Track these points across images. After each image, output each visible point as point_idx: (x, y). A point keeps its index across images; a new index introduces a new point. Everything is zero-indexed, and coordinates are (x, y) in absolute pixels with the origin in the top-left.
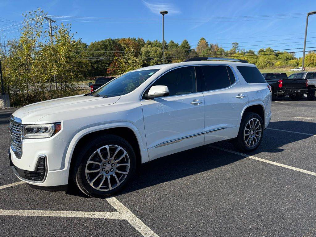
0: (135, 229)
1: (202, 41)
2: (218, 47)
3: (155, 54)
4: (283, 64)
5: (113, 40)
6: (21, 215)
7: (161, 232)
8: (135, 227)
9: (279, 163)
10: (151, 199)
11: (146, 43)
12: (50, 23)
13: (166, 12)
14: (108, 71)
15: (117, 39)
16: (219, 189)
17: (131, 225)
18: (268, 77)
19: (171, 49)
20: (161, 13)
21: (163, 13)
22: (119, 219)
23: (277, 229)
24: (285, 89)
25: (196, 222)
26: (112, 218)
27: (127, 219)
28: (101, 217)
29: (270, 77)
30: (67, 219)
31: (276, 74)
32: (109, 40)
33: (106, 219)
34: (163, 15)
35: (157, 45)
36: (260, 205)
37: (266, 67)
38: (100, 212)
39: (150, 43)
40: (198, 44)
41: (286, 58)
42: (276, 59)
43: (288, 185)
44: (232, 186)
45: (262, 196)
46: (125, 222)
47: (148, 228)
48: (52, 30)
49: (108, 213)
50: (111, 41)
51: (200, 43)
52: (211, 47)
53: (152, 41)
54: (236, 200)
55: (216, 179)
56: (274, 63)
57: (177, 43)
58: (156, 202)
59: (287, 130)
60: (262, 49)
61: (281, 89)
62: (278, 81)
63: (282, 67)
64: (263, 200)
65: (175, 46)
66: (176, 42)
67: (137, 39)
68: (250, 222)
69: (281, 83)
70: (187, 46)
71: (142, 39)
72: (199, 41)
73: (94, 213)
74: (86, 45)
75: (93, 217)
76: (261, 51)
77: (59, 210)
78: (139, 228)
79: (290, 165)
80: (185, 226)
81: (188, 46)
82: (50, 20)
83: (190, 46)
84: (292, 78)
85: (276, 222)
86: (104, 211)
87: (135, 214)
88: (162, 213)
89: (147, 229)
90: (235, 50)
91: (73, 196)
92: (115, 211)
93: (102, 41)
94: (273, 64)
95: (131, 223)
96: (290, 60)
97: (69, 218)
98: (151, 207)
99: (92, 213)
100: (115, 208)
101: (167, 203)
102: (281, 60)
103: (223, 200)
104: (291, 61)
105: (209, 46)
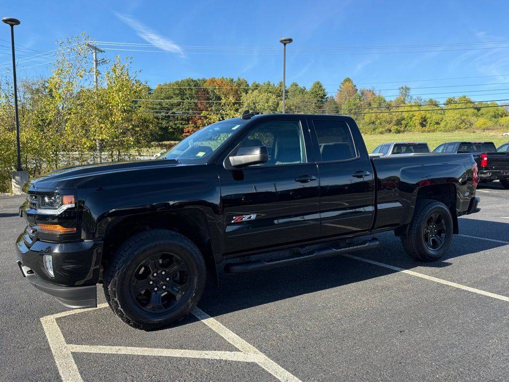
0: (270, 374)
1: (347, 83)
2: (373, 94)
3: (266, 104)
4: (490, 124)
5: (195, 81)
6: (102, 352)
7: (309, 379)
8: (270, 372)
9: (480, 289)
10: (287, 337)
11: (250, 85)
12: (94, 54)
13: (290, 40)
14: (186, 133)
15: (201, 79)
16: (388, 324)
17: (263, 369)
18: (463, 147)
19: (294, 96)
20: (282, 41)
21: (285, 42)
22: (245, 361)
23: (476, 379)
24: (492, 169)
25: (358, 368)
26: (235, 359)
27: (256, 361)
28: (218, 358)
29: (466, 147)
30: (170, 359)
31: (475, 143)
32: (189, 82)
33: (226, 361)
34: (285, 44)
35: (269, 89)
36: (451, 348)
37: (460, 128)
38: (215, 352)
39: (257, 87)
40: (340, 89)
41: (494, 114)
42: (477, 116)
43: (494, 321)
44: (408, 322)
45: (454, 336)
46: (254, 365)
47: (289, 373)
48: (97, 64)
49: (228, 352)
50: (192, 83)
51: (342, 87)
52: (362, 93)
53: (262, 84)
54: (415, 341)
55: (383, 311)
56: (472, 121)
57: (304, 87)
58: (296, 340)
59: (494, 239)
60: (451, 97)
61: (486, 169)
62: (479, 156)
63: (488, 129)
64: (456, 341)
65: (300, 92)
66: (301, 86)
67: (235, 80)
68: (437, 370)
69: (486, 159)
70: (320, 92)
71: (244, 79)
72: (340, 84)
73: (207, 352)
74: (149, 88)
75: (207, 357)
76: (450, 102)
77: (155, 347)
78: (276, 373)
79: (499, 293)
80: (342, 372)
81: (322, 92)
82: (96, 49)
83: (326, 91)
84: (504, 150)
85: (475, 370)
86: (221, 350)
87: (267, 355)
88: (307, 355)
89: (287, 374)
90: (404, 99)
91: (170, 329)
92: (237, 350)
93: (177, 83)
94: (471, 124)
95: (263, 367)
96: (502, 117)
97: (173, 358)
98: (288, 346)
99: (204, 352)
100: (237, 346)
101: (312, 342)
102: (485, 116)
103: (394, 340)
104: (504, 118)
105: (358, 92)
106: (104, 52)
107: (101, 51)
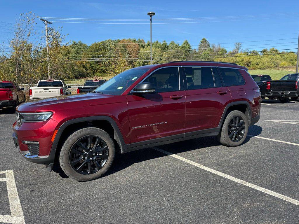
5: (114, 41)
12: (46, 25)
13: (154, 14)
19: (172, 49)
20: (149, 14)
21: (150, 15)
34: (151, 16)
35: (157, 45)
37: (271, 67)
40: (200, 45)
50: (111, 42)
52: (213, 48)
53: (153, 42)
57: (178, 44)
60: (265, 49)
65: (175, 47)
67: (137, 39)
69: (269, 84)
70: (187, 46)
72: (200, 42)
76: (264, 51)
81: (189, 46)
82: (46, 22)
83: (191, 46)
84: (286, 79)
90: (238, 50)
94: (278, 65)
102: (286, 60)
106: (52, 23)
107: (50, 23)
